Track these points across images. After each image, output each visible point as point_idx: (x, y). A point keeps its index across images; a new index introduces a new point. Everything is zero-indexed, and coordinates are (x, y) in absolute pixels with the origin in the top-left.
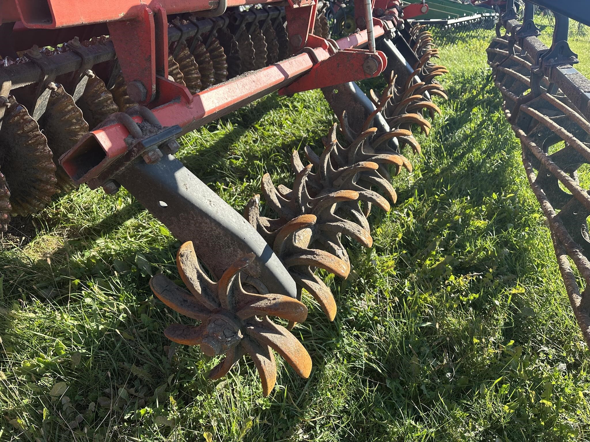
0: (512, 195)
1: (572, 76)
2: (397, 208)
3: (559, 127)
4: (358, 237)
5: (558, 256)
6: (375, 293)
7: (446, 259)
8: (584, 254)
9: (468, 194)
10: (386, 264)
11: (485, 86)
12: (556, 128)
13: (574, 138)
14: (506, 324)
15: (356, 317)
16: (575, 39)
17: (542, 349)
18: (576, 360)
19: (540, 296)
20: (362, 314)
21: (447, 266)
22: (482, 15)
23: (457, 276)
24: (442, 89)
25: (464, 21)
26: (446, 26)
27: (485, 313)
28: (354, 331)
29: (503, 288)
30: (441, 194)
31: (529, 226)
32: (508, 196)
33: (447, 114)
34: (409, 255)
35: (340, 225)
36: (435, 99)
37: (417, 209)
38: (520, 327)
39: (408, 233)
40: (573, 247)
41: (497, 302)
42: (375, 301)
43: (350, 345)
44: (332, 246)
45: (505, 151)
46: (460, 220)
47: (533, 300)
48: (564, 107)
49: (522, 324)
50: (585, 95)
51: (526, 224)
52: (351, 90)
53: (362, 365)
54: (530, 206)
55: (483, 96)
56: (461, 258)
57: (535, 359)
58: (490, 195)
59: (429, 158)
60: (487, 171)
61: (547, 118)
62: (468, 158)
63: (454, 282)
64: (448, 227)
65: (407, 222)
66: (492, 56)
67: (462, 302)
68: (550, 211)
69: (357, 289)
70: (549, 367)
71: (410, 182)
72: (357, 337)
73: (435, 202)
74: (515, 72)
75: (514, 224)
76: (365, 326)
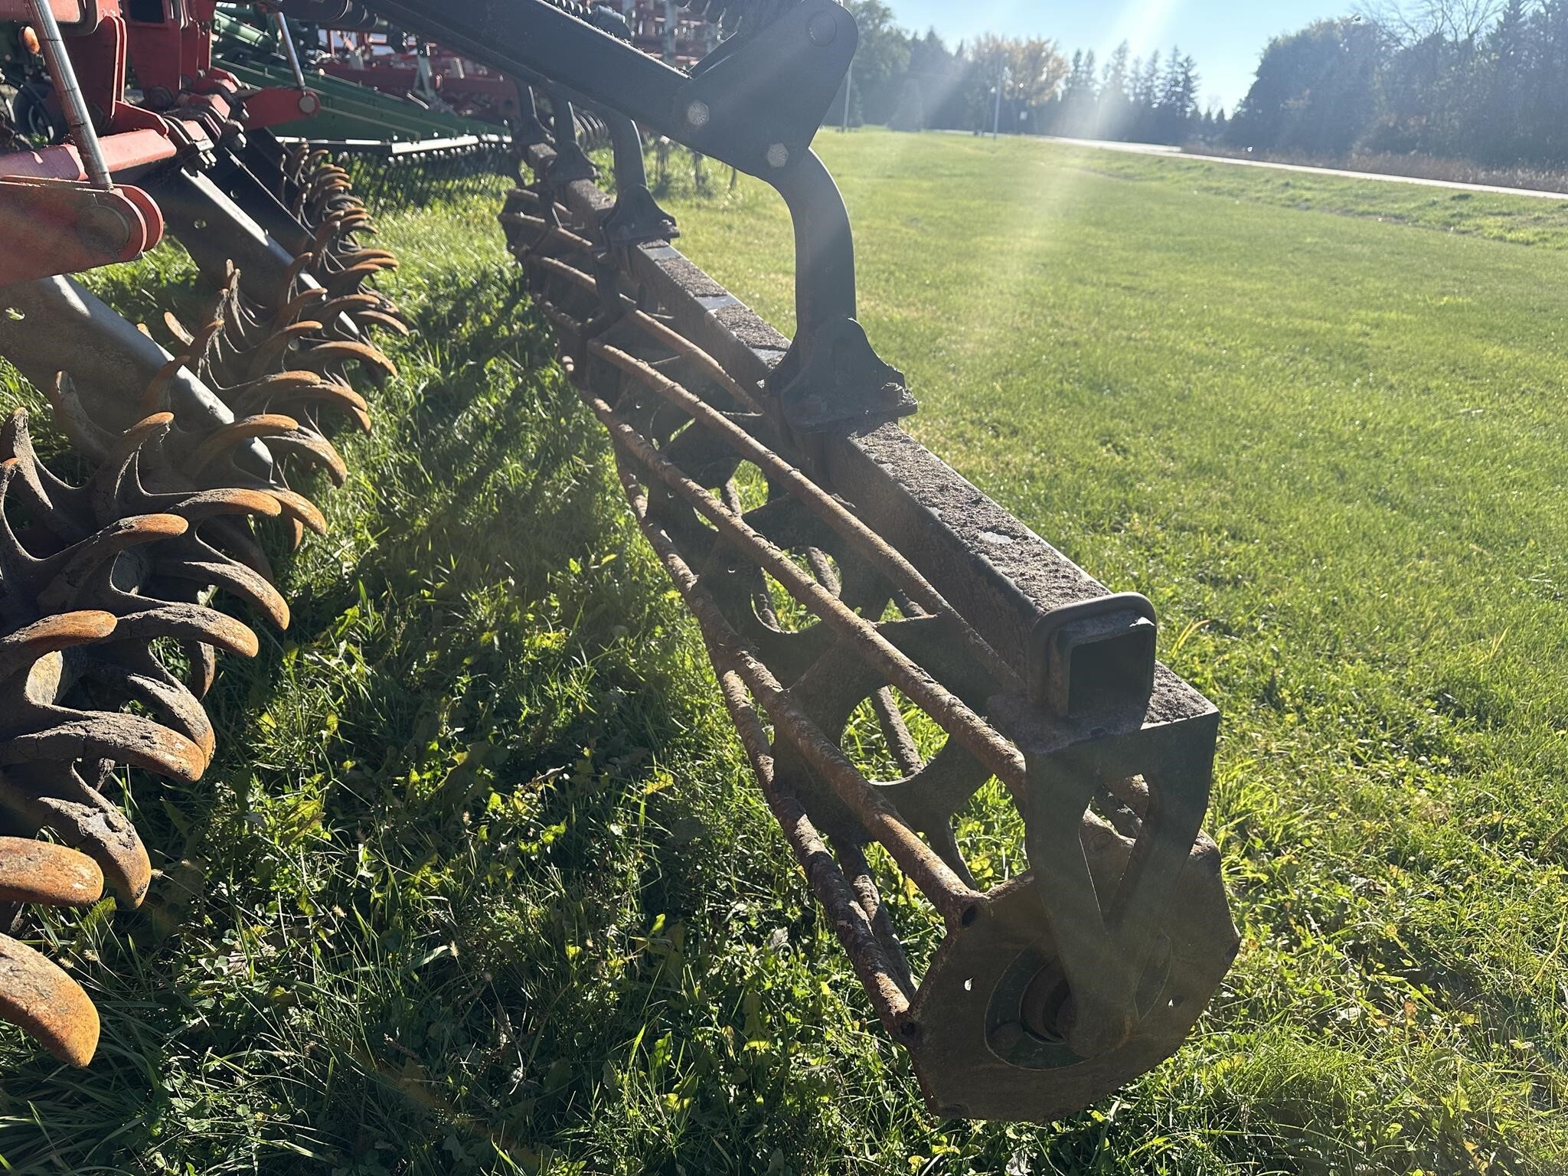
0: (613, 556)
1: (669, 264)
2: (316, 644)
3: (670, 383)
4: (144, 756)
5: (720, 676)
6: (273, 915)
7: (470, 756)
8: (759, 659)
9: (508, 572)
10: (294, 818)
11: (510, 304)
12: (664, 385)
13: (703, 404)
14: (645, 878)
15: (213, 1014)
16: (694, 204)
17: (734, 911)
18: (803, 909)
19: (709, 782)
20: (232, 996)
21: (479, 771)
22: (479, 138)
23: (506, 791)
24: (391, 311)
25: (438, 150)
26: (391, 159)
27: (593, 867)
28: (211, 1059)
29: (622, 787)
30: (435, 582)
31: (662, 624)
32: (605, 560)
33: (422, 376)
34: (368, 771)
35: (72, 732)
36: (388, 341)
37: (375, 637)
38: (678, 874)
39: (354, 708)
40: (737, 648)
41: (616, 830)
42: (275, 940)
43: (196, 1113)
44: (58, 810)
45: (580, 456)
46: (496, 642)
47: (695, 796)
48: (676, 339)
49: (682, 864)
50: (697, 303)
51: (653, 621)
52: (73, 309)
53: (248, 1160)
54: (657, 576)
55: (511, 329)
56: (512, 742)
57: (722, 941)
58: (564, 566)
59: (391, 494)
60: (549, 510)
61: (644, 366)
62: (495, 485)
63: (501, 808)
64: (469, 667)
65: (347, 677)
66: (515, 233)
67: (525, 856)
68: (684, 575)
69: (208, 920)
70: (753, 949)
71: (346, 564)
72: (224, 1076)
73: (423, 608)
74: (565, 266)
75: (628, 624)
76: (249, 1029)
